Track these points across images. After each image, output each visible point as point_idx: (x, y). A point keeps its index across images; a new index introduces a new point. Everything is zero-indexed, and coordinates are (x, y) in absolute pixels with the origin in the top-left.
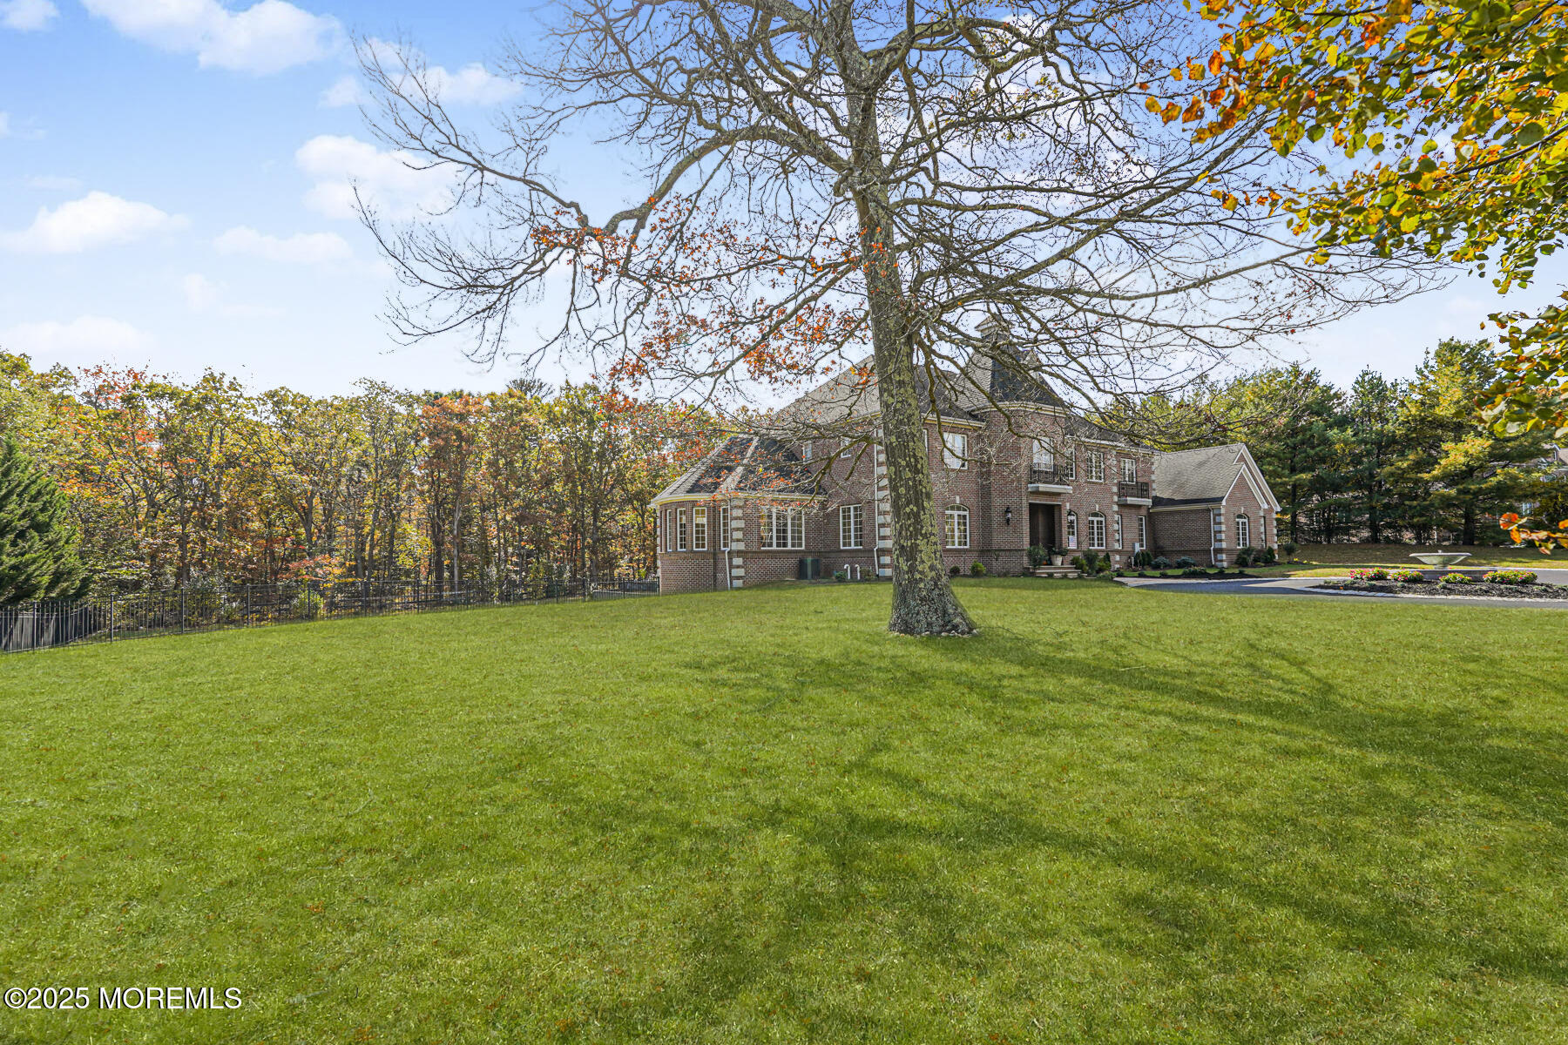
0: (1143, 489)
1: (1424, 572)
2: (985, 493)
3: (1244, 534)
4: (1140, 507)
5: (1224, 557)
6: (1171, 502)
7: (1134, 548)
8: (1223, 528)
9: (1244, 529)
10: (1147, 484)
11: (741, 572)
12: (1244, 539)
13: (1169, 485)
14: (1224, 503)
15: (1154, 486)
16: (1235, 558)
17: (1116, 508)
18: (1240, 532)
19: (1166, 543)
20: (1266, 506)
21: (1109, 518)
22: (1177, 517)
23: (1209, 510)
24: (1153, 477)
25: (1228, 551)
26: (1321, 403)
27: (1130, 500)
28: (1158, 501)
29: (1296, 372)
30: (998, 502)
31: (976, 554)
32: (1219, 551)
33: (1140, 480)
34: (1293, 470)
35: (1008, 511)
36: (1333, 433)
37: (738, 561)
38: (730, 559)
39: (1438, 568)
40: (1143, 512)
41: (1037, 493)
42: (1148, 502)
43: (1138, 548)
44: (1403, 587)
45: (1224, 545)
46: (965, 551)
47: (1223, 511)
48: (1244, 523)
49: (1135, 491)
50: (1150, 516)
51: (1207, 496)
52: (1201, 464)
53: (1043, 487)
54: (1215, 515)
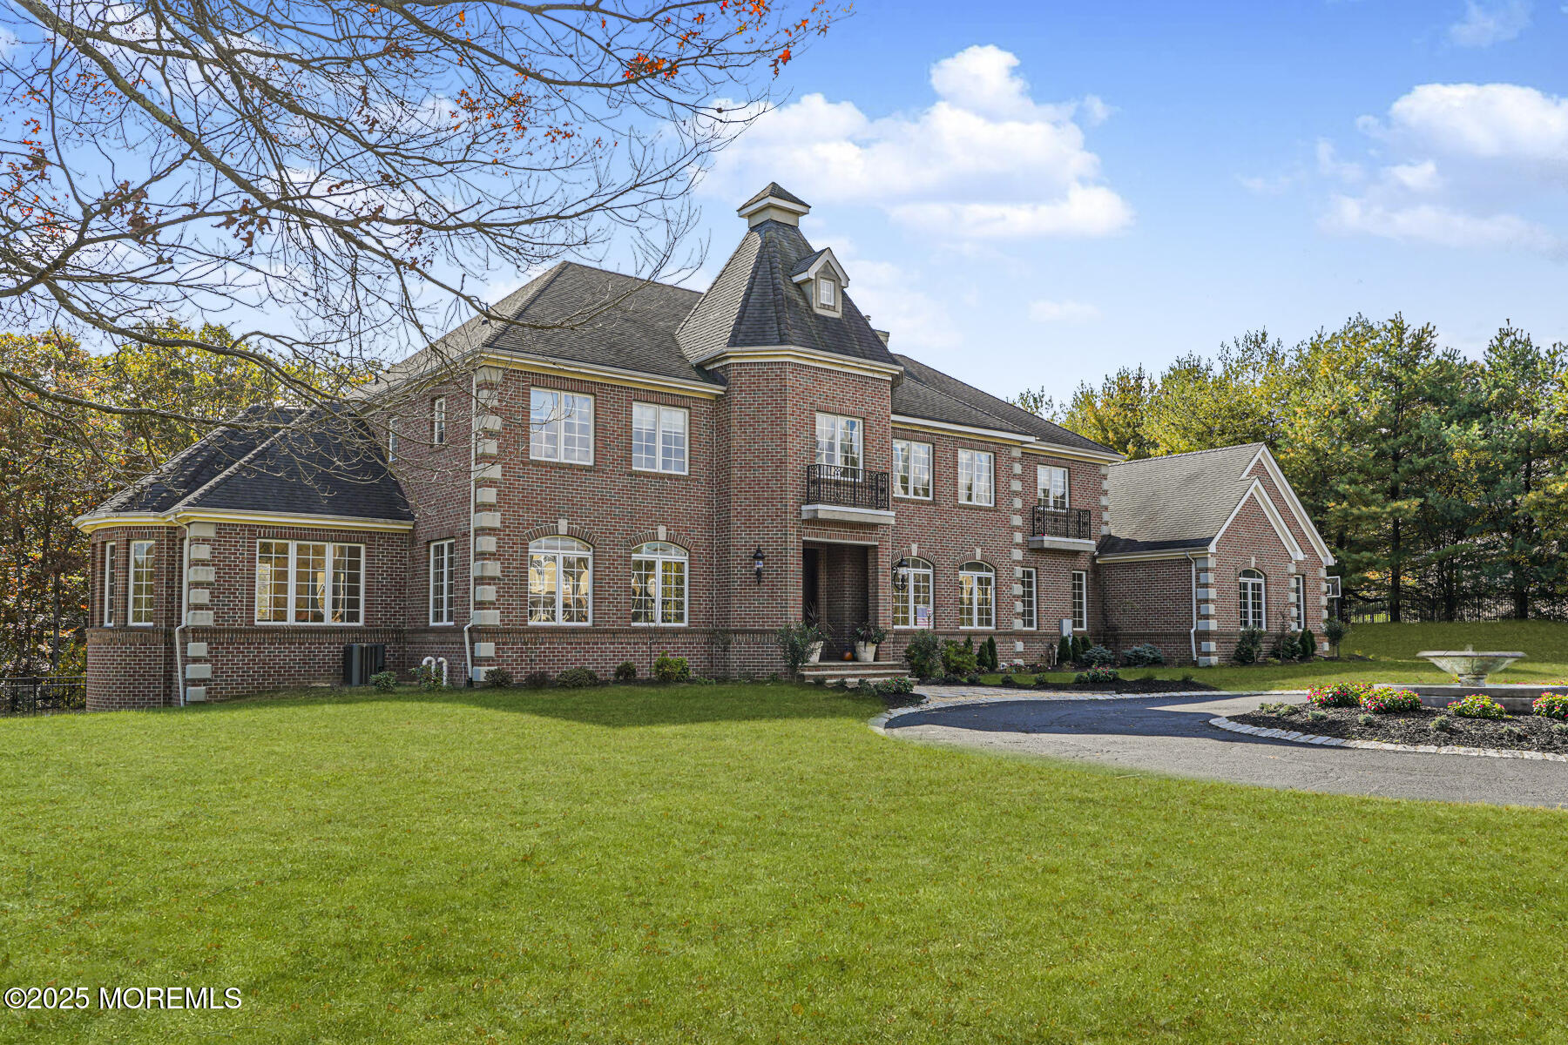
0: (1080, 522)
1: (1428, 692)
2: (720, 522)
3: (1257, 606)
4: (1076, 553)
5: (1213, 646)
6: (1131, 545)
7: (1060, 628)
8: (1212, 593)
9: (1257, 596)
10: (1087, 512)
11: (204, 670)
12: (1257, 615)
13: (1134, 516)
14: (1212, 548)
15: (1106, 516)
16: (1233, 648)
17: (1018, 554)
18: (1249, 599)
19: (1123, 620)
20: (1300, 556)
21: (1003, 573)
22: (1141, 574)
23: (1188, 562)
24: (1104, 501)
25: (1219, 636)
26: (1438, 384)
27: (1050, 541)
28: (1109, 544)
29: (1399, 328)
30: (743, 539)
31: (703, 638)
32: (1204, 636)
33: (1076, 505)
34: (1394, 494)
35: (758, 556)
36: (1452, 433)
37: (198, 649)
38: (184, 644)
39: (1466, 682)
40: (1084, 563)
41: (814, 521)
42: (1089, 545)
43: (1068, 628)
44: (1369, 723)
45: (1213, 625)
46: (676, 632)
47: (1212, 563)
48: (1256, 587)
49: (1061, 526)
50: (1096, 571)
51: (1187, 536)
52: (1191, 479)
53: (825, 511)
54: (1199, 571)
